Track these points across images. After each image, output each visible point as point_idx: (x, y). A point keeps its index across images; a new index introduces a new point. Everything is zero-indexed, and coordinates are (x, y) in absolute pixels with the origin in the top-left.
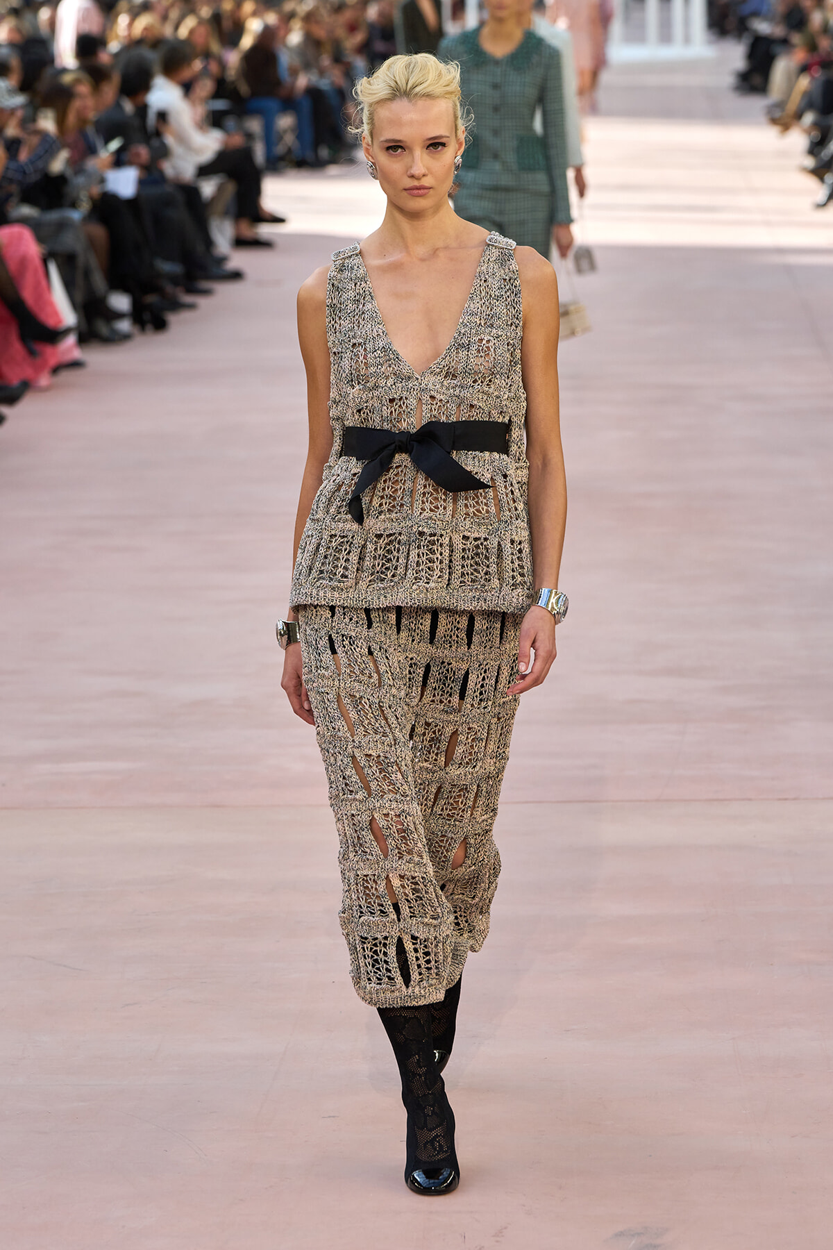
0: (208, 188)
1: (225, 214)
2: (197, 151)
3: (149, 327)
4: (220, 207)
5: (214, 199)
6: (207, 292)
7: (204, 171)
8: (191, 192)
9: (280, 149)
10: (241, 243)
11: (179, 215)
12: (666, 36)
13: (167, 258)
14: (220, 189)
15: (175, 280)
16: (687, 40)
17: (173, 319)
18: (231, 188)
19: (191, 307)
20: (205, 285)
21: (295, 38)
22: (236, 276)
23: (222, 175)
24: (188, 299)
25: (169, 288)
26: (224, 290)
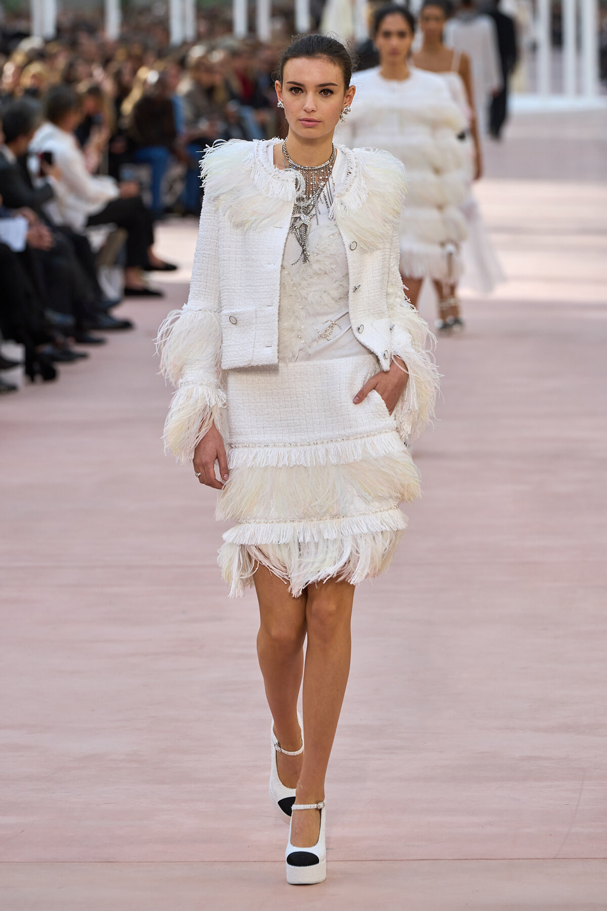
0: (97, 238)
1: (115, 263)
2: (89, 200)
3: (39, 378)
4: (109, 256)
5: (103, 249)
6: (99, 342)
7: (94, 221)
8: (80, 243)
9: (167, 199)
10: (132, 292)
11: (70, 264)
12: (557, 87)
13: (59, 310)
14: (110, 239)
15: (66, 332)
16: (579, 91)
17: (63, 369)
18: (122, 236)
19: (84, 356)
20: (97, 335)
21: (184, 86)
22: (126, 325)
23: (111, 224)
24: (79, 349)
25: (60, 338)
26: (115, 339)
